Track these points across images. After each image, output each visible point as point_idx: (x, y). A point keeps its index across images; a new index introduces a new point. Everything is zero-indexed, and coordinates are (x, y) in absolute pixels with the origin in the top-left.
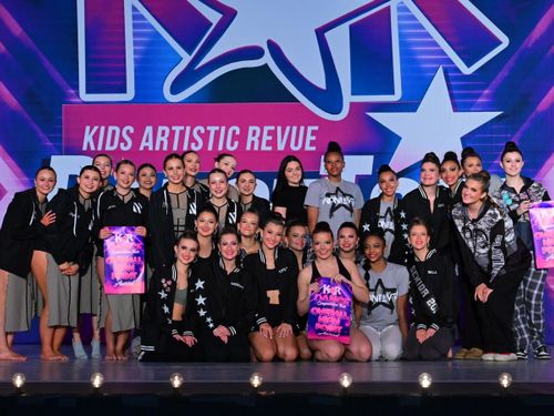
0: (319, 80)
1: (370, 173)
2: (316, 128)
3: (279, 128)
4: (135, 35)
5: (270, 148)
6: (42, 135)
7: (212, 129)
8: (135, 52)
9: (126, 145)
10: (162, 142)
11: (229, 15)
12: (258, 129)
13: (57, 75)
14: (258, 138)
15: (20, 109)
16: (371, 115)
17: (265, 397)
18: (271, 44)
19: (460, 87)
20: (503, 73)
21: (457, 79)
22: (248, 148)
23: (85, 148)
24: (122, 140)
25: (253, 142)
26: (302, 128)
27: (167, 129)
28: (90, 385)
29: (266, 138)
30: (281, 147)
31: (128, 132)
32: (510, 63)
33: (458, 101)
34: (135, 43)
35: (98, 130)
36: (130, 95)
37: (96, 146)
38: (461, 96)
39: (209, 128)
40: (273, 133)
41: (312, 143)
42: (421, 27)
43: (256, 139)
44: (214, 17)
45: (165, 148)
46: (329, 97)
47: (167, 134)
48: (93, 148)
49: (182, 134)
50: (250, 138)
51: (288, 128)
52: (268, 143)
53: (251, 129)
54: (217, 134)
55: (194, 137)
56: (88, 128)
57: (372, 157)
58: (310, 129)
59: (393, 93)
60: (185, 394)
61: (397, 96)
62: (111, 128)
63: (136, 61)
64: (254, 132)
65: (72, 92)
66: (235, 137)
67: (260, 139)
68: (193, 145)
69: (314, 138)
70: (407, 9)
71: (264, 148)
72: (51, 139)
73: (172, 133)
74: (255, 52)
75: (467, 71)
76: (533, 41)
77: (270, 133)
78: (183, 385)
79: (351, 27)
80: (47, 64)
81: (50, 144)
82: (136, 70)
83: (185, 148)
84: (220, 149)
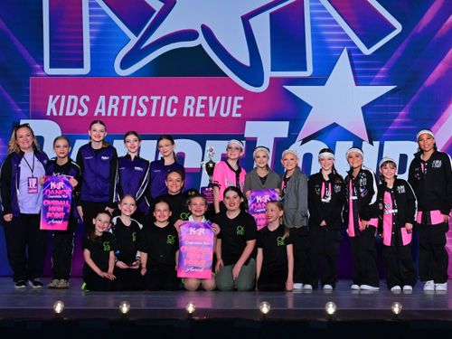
0: (245, 59)
1: (286, 136)
2: (242, 98)
3: (211, 98)
4: (91, 19)
5: (203, 115)
6: (12, 102)
7: (155, 98)
8: (91, 34)
9: (83, 111)
10: (113, 110)
11: (169, 3)
12: (193, 99)
13: (25, 52)
14: (193, 106)
16: (290, 88)
17: (198, 321)
18: (204, 28)
19: (360, 65)
20: (397, 54)
21: (358, 58)
22: (185, 114)
23: (48, 114)
24: (79, 107)
25: (189, 110)
26: (230, 98)
27: (117, 98)
28: (53, 311)
29: (200, 106)
30: (212, 114)
31: (85, 100)
32: (403, 46)
33: (359, 76)
34: (91, 27)
35: (59, 101)
36: (86, 70)
37: (58, 112)
38: (361, 73)
39: (152, 98)
40: (205, 102)
41: (238, 111)
42: (329, 15)
43: (191, 107)
44: (157, 5)
45: (115, 114)
46: (252, 72)
47: (117, 103)
48: (55, 114)
49: (130, 102)
50: (186, 106)
51: (218, 98)
52: (202, 111)
53: (188, 98)
54: (159, 102)
55: (139, 105)
56: (51, 97)
57: (287, 123)
58: (237, 99)
59: (305, 69)
60: (131, 319)
61: (309, 73)
62: (70, 97)
63: (91, 41)
64: (190, 101)
65: (38, 66)
66: (174, 106)
67: (195, 107)
68: (139, 111)
69: (240, 107)
71: (198, 114)
72: (20, 106)
73: (122, 102)
74: (191, 35)
75: (367, 52)
76: (421, 27)
77: (203, 102)
78: (130, 311)
79: (271, 14)
80: (17, 43)
81: (19, 110)
82: (91, 49)
83: (132, 114)
84: (162, 115)
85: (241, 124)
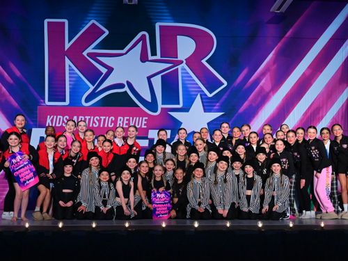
0: (149, 99)
2: (147, 118)
3: (131, 118)
4: (70, 77)
6: (28, 119)
7: (103, 118)
8: (70, 84)
11: (110, 70)
12: (122, 118)
13: (36, 94)
15: (19, 108)
16: (170, 113)
18: (128, 83)
19: (207, 102)
20: (225, 97)
21: (205, 98)
24: (63, 122)
25: (120, 124)
26: (141, 118)
27: (83, 117)
29: (125, 122)
31: (66, 118)
32: (228, 93)
33: (206, 108)
34: (70, 81)
35: (53, 118)
36: (67, 103)
37: (52, 124)
38: (207, 106)
40: (128, 120)
42: (191, 77)
43: (121, 122)
44: (104, 70)
46: (152, 105)
48: (51, 125)
49: (90, 120)
50: (119, 122)
51: (135, 118)
52: (126, 124)
53: (119, 118)
54: (105, 120)
55: (95, 121)
56: (49, 116)
57: (170, 130)
58: (144, 118)
59: (179, 104)
61: (181, 106)
62: (59, 117)
63: (70, 88)
64: (120, 120)
65: (42, 101)
66: (112, 122)
67: (123, 122)
68: (94, 124)
69: (146, 122)
70: (185, 69)
71: (125, 126)
72: (33, 121)
73: (85, 119)
74: (121, 86)
75: (210, 95)
76: (237, 84)
77: (127, 120)
79: (162, 76)
80: (31, 88)
81: (32, 123)
82: (70, 92)
83: (91, 126)
84: (106, 126)
85: (146, 131)
